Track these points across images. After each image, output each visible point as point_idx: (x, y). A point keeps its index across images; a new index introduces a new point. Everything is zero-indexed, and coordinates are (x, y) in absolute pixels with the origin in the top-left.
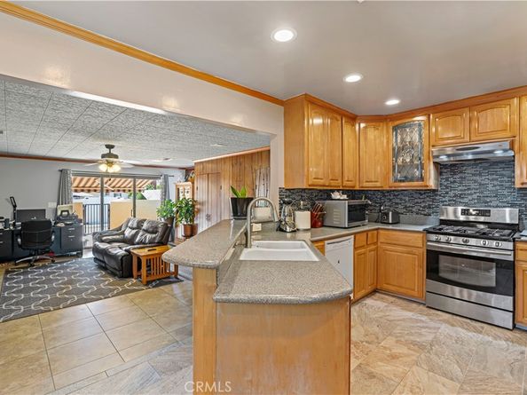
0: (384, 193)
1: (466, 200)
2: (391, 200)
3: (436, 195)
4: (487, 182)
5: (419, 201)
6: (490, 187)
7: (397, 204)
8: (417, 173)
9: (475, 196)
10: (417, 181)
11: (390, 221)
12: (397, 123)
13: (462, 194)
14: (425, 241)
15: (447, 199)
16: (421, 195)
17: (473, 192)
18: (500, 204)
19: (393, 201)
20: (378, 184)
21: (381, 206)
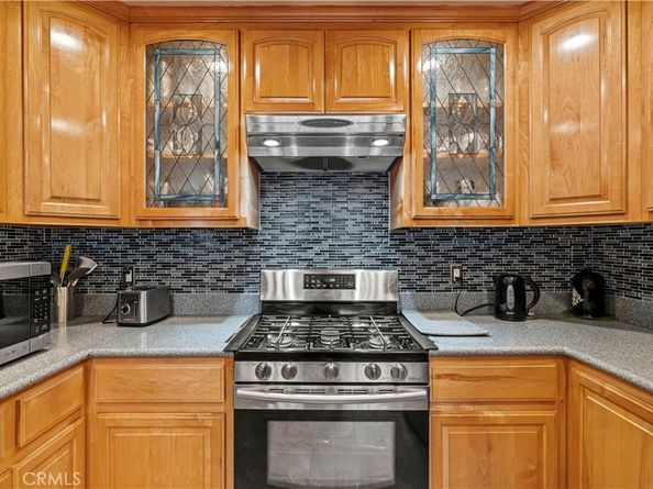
0: (134, 238)
1: (310, 254)
2: (150, 256)
3: (254, 243)
4: (344, 215)
5: (218, 257)
6: (351, 228)
7: (166, 266)
8: (211, 186)
9: (325, 245)
10: (213, 204)
11: (143, 319)
12: (160, 35)
13: (303, 241)
14: (230, 383)
15: (275, 251)
16: (222, 241)
17: (322, 235)
18: (366, 261)
19: (159, 258)
20: (102, 210)
21: (125, 273)
